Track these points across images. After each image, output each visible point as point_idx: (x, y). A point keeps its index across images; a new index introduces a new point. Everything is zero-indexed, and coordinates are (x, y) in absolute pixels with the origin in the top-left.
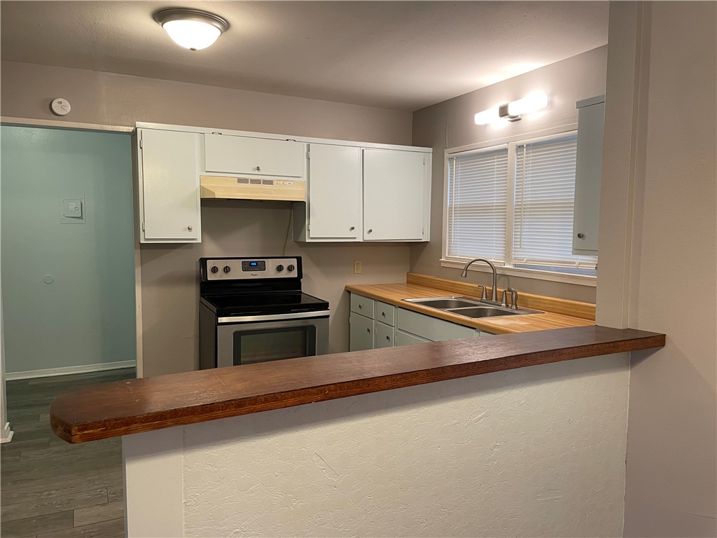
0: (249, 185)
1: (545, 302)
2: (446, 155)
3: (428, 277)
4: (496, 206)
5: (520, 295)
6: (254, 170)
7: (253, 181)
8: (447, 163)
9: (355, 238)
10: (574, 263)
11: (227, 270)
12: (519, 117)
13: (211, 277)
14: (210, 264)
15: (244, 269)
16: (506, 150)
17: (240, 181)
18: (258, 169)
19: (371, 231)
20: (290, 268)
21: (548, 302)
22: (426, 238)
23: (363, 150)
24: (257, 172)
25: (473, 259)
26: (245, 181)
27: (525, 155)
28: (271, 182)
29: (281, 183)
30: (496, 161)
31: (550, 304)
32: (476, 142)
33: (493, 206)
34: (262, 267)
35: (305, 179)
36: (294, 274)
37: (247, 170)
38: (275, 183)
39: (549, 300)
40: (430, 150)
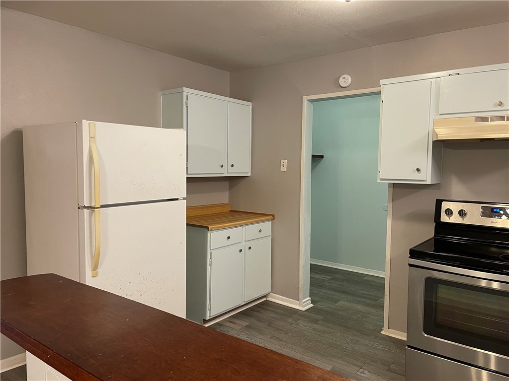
0: (489, 123)
6: (495, 105)
7: (494, 119)
11: (462, 213)
13: (444, 218)
14: (445, 206)
17: (477, 120)
18: (500, 104)
24: (499, 108)
26: (485, 119)
37: (487, 106)
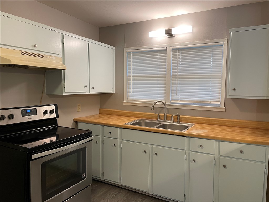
0: (29, 57)
1: (192, 119)
2: (125, 51)
3: (115, 110)
4: (159, 76)
5: (181, 117)
6: (32, 46)
7: (31, 54)
8: (126, 55)
9: (86, 92)
10: (208, 101)
11: (11, 117)
12: (174, 35)
15: (23, 115)
16: (165, 51)
17: (23, 53)
18: (35, 46)
19: (93, 88)
20: (52, 112)
21: (194, 119)
22: (113, 91)
23: (88, 44)
24: (34, 48)
25: (156, 101)
26: (26, 54)
27: (178, 53)
28: (42, 56)
29: (49, 57)
30: (158, 55)
31: (195, 120)
32: (145, 46)
33: (157, 76)
34: (34, 112)
35: (61, 56)
36: (54, 115)
37: (27, 45)
38: (45, 57)
39: (194, 118)
40: (114, 48)
